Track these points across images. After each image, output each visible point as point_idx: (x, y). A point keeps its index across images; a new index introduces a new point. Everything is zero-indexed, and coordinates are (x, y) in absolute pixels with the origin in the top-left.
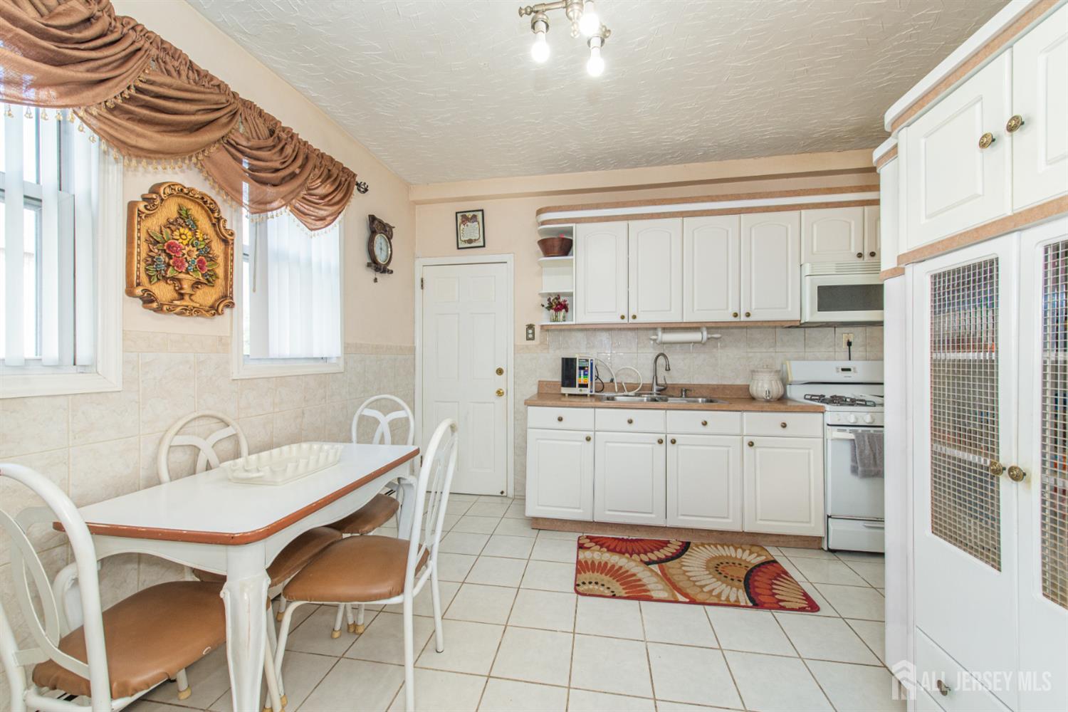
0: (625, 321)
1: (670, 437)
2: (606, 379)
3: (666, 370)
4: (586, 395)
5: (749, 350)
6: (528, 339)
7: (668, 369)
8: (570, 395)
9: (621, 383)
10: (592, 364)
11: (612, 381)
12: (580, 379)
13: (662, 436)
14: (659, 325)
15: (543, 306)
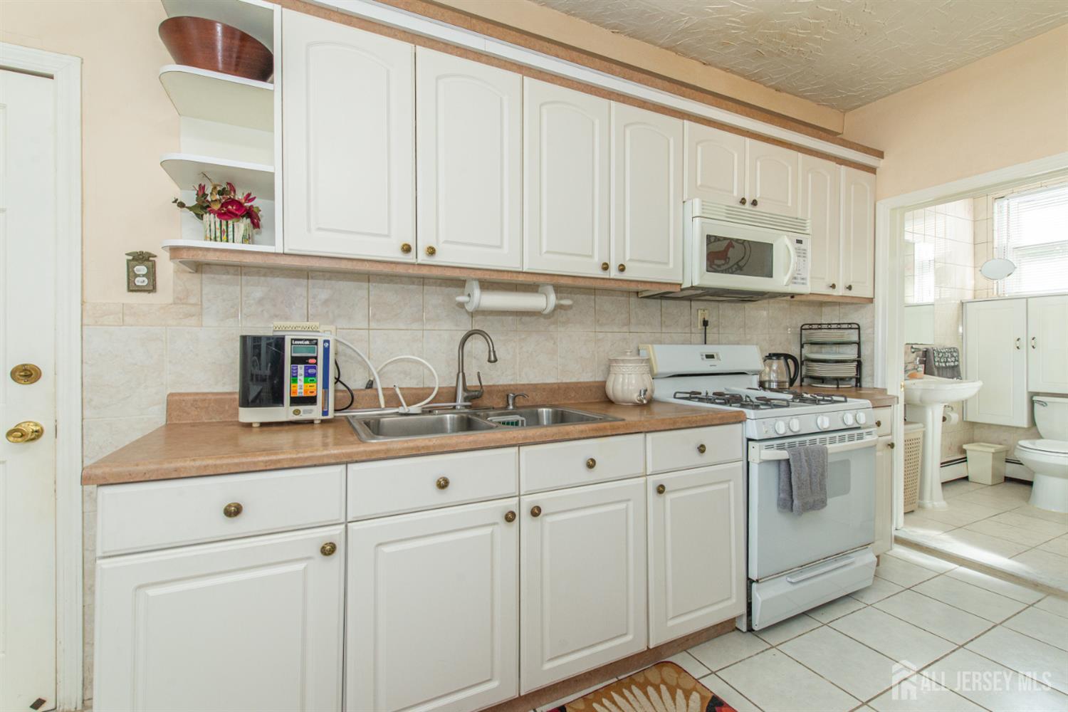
0: (410, 258)
1: (528, 502)
2: (356, 381)
3: (489, 361)
4: (311, 422)
5: (598, 329)
6: (132, 288)
7: (493, 360)
8: (263, 425)
9: (393, 389)
10: (326, 351)
11: (370, 385)
12: (297, 384)
13: (511, 504)
14: (473, 275)
15: (182, 205)
